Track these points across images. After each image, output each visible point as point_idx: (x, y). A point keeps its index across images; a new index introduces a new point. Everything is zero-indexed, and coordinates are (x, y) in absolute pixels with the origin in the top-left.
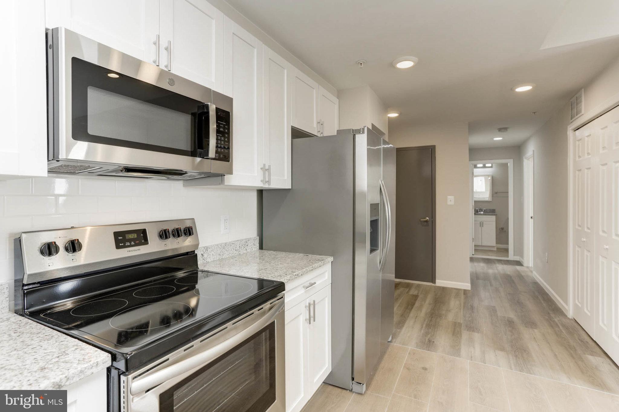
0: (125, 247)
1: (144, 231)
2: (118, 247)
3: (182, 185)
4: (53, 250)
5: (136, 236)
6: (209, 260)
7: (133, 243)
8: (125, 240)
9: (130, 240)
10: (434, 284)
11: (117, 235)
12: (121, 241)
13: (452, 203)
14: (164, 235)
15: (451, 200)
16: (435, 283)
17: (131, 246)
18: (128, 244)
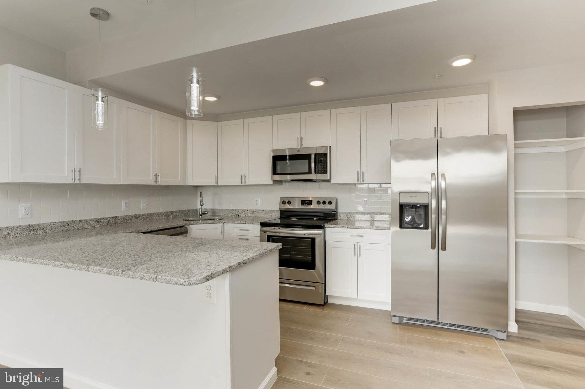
1: (312, 201)
4: (285, 203)
7: (307, 204)
9: (306, 203)
11: (302, 201)
12: (303, 203)
14: (319, 203)
17: (306, 205)
18: (305, 204)
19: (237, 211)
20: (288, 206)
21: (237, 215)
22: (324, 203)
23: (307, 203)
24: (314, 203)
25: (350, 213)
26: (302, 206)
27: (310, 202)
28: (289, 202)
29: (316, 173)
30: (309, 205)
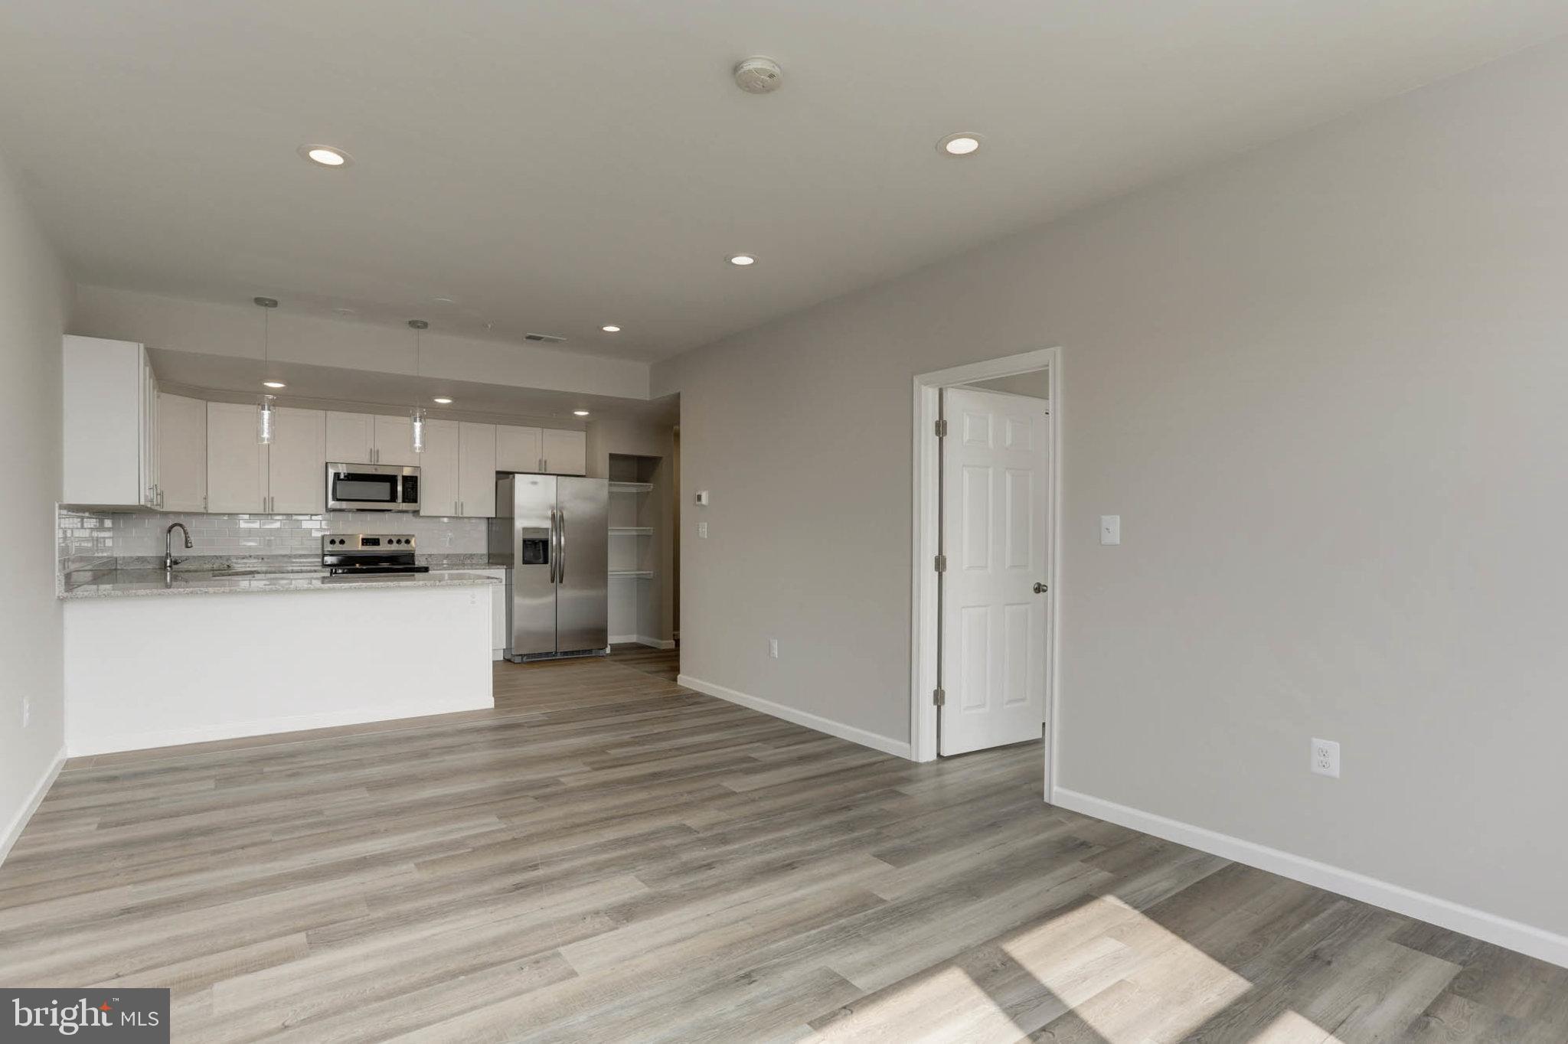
20: (338, 548)
22: (399, 542)
23: (372, 543)
24: (383, 542)
25: (430, 555)
26: (363, 547)
27: (375, 542)
28: (342, 542)
29: (404, 501)
30: (375, 545)
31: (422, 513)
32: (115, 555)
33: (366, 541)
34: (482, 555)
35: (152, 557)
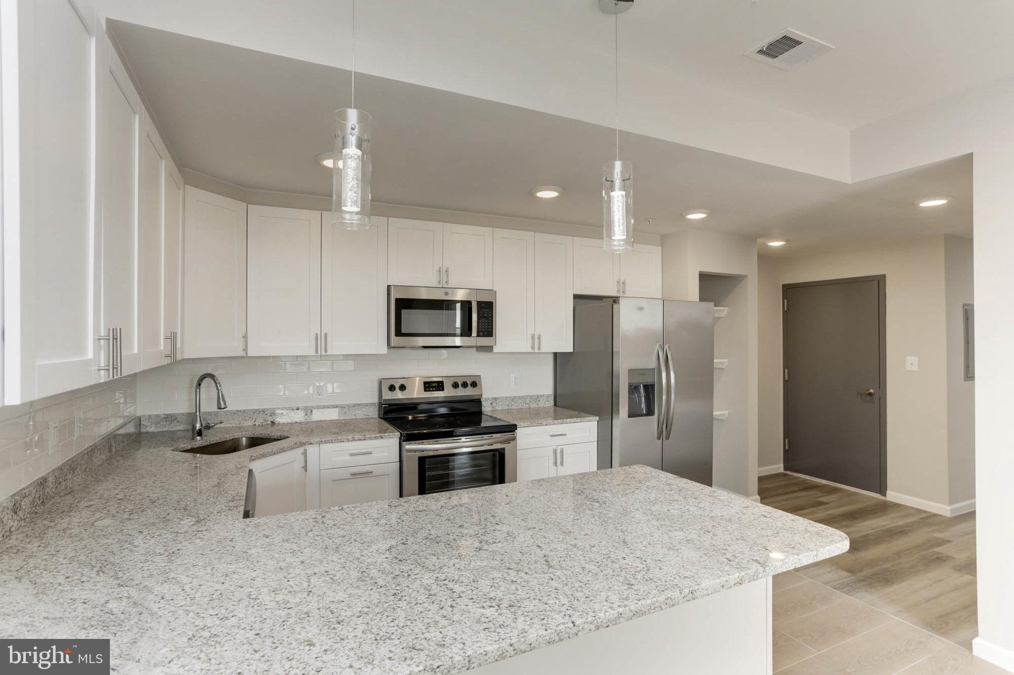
0: (429, 391)
1: (442, 382)
2: (425, 390)
3: (475, 350)
4: (393, 389)
5: (437, 385)
6: (497, 408)
7: (434, 389)
8: (429, 387)
9: (433, 387)
10: (883, 496)
11: (425, 383)
12: (427, 387)
13: (915, 368)
14: (455, 385)
15: (912, 363)
16: (885, 495)
17: (433, 391)
18: (431, 389)
19: (268, 413)
20: (399, 395)
21: (269, 422)
22: (465, 385)
23: (435, 387)
24: (448, 385)
25: (496, 399)
26: (426, 392)
27: (439, 386)
28: (403, 388)
29: (478, 335)
30: (439, 390)
31: (495, 350)
32: (138, 414)
33: (429, 386)
34: (548, 396)
35: (182, 414)
